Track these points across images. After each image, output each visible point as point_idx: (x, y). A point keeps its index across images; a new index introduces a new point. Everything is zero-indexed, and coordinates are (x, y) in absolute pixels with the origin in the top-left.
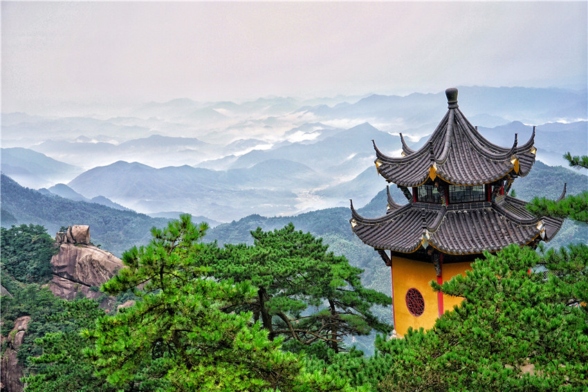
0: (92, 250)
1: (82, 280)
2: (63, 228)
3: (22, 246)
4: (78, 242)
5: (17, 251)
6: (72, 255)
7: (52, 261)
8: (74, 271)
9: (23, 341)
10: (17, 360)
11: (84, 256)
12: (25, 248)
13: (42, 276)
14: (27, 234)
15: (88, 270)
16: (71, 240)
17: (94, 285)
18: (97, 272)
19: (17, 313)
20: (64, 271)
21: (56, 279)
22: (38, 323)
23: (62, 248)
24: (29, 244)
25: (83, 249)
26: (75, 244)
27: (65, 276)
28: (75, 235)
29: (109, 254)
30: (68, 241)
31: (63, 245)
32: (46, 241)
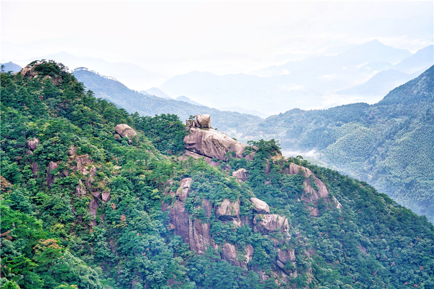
0: (213, 132)
1: (206, 154)
2: (191, 116)
3: (163, 129)
4: (203, 126)
5: (160, 133)
6: (199, 136)
7: (185, 140)
8: (201, 147)
9: (188, 196)
10: (184, 209)
11: (207, 136)
12: (165, 130)
13: (178, 151)
14: (166, 121)
15: (211, 146)
16: (198, 125)
17: (215, 157)
18: (217, 148)
19: (182, 176)
20: (193, 147)
21: (188, 153)
22: (198, 183)
23: (192, 131)
24: (168, 128)
25: (207, 131)
26: (200, 127)
27: (194, 151)
28: (200, 121)
29: (224, 135)
30: (196, 126)
31: (192, 129)
32: (179, 126)
